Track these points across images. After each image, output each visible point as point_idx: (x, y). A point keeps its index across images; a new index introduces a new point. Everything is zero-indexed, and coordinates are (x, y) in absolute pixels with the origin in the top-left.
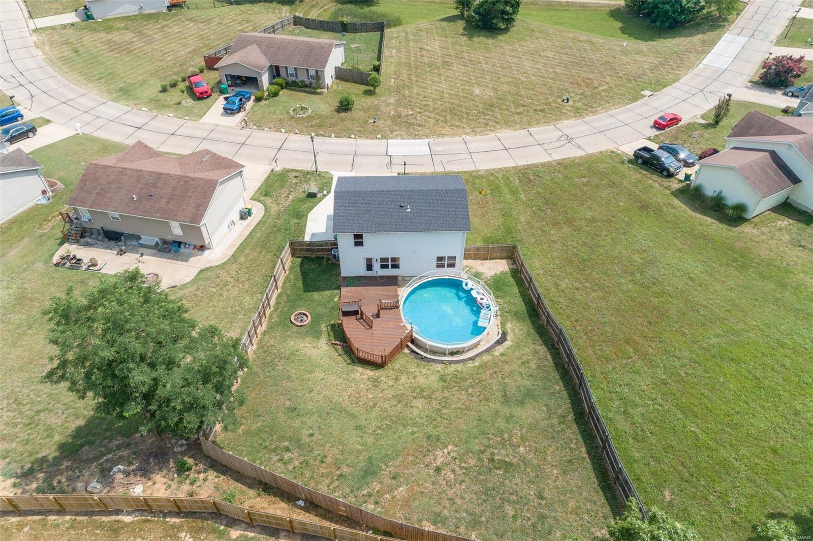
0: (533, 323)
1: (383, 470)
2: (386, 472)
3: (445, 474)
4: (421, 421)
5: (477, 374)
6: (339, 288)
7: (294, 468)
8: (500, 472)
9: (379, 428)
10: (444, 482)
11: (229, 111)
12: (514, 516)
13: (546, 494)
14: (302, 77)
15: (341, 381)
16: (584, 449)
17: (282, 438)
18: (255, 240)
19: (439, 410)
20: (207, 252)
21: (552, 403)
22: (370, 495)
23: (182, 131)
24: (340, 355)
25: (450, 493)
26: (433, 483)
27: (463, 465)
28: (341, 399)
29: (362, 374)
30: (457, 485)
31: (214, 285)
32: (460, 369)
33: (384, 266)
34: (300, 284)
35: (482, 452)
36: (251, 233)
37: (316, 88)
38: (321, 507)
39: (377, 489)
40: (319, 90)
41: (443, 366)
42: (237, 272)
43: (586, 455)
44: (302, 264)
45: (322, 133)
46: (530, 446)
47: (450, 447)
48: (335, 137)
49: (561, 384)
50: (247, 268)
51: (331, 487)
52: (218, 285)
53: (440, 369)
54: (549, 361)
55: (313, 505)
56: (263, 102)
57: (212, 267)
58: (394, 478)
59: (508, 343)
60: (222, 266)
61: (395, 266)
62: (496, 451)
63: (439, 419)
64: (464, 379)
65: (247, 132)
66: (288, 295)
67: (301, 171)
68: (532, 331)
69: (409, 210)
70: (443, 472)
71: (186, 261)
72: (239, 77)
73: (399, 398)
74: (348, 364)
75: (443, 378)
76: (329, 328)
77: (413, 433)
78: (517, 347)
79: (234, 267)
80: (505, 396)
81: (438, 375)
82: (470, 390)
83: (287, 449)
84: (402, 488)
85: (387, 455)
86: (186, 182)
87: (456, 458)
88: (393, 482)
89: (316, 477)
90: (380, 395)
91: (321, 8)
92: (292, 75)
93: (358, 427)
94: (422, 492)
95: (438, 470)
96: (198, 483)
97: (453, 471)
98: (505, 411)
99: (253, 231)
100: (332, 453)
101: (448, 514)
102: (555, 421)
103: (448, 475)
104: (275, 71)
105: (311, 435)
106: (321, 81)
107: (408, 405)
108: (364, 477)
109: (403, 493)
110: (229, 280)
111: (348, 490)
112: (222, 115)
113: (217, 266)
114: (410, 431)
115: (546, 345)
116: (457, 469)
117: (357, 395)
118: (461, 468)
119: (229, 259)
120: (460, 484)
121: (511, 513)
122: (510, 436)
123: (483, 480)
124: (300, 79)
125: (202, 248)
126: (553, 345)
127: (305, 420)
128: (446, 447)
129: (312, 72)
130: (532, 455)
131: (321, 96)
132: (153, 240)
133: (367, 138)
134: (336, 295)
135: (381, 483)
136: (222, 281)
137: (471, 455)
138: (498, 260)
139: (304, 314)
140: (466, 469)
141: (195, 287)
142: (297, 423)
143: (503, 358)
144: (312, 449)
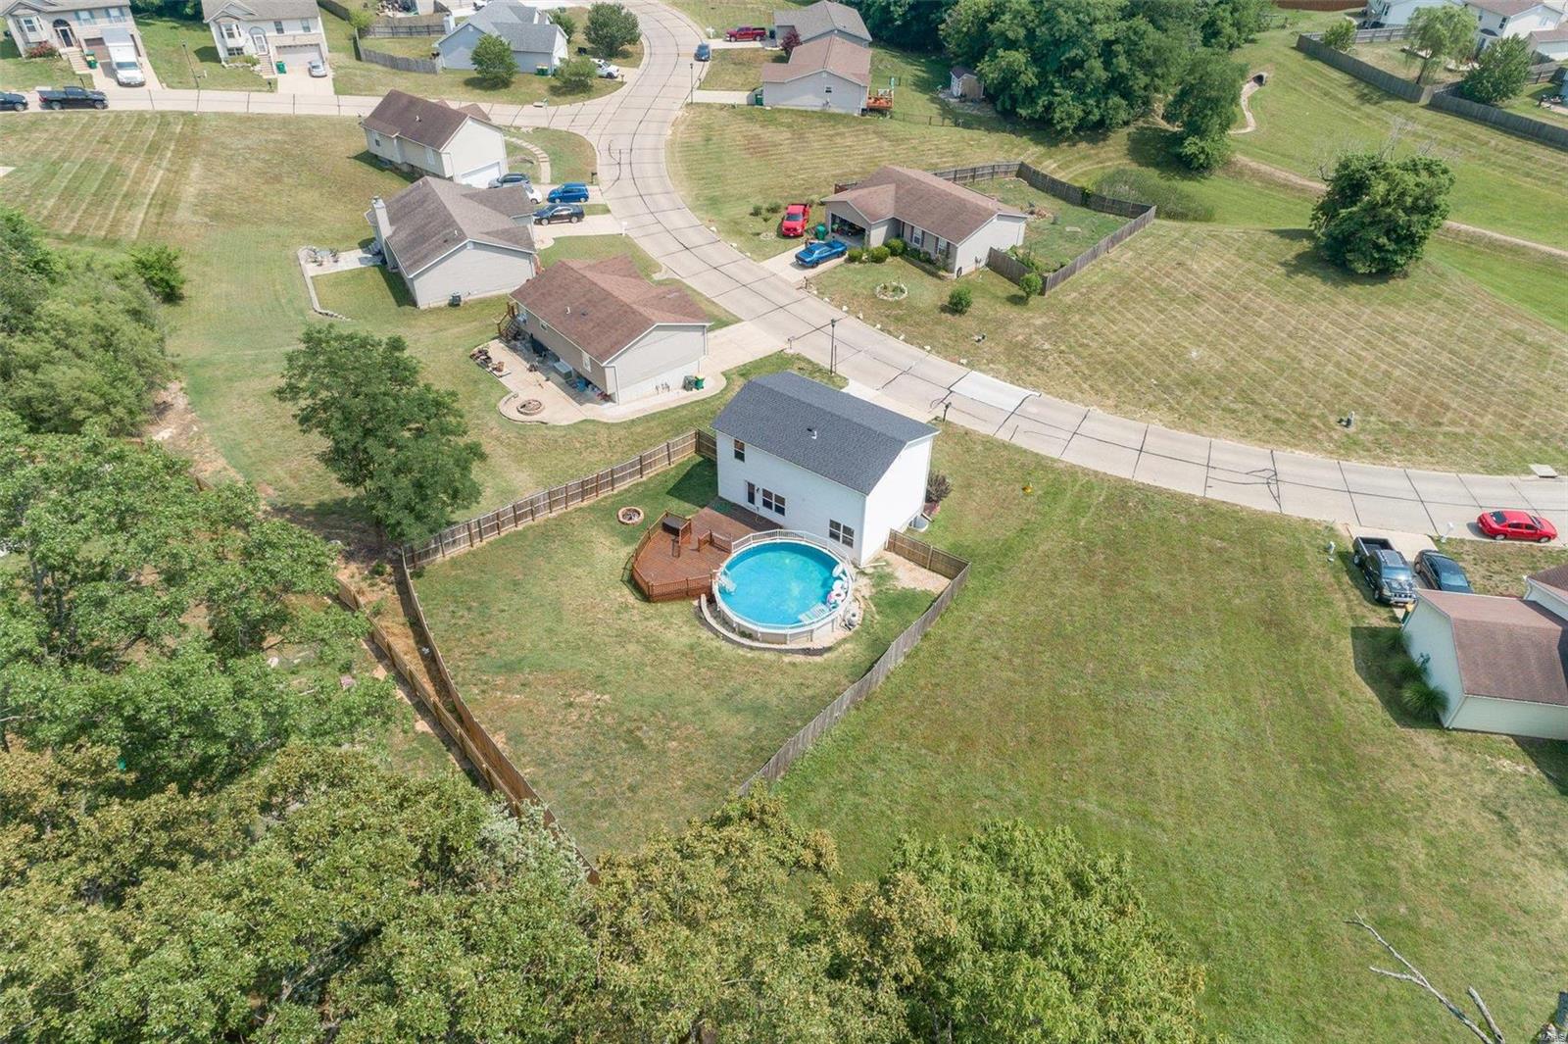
1: (523, 673)
2: (526, 675)
3: (571, 713)
4: (613, 662)
5: (736, 663)
6: (705, 506)
8: (624, 745)
9: (568, 642)
10: (561, 718)
11: (802, 262)
12: (585, 783)
13: (642, 791)
14: (929, 248)
15: (594, 589)
17: (478, 598)
18: (675, 417)
19: (645, 665)
20: (610, 404)
22: (487, 683)
25: (555, 728)
26: (551, 712)
27: (598, 717)
28: (571, 602)
30: (570, 727)
31: (583, 441)
32: (724, 649)
33: (767, 504)
34: (672, 484)
35: (631, 720)
36: (677, 408)
37: (939, 269)
38: (436, 663)
39: (499, 683)
40: (942, 273)
41: (713, 636)
42: (620, 439)
44: (698, 464)
45: (891, 329)
46: (687, 747)
47: (606, 697)
48: (904, 340)
50: (635, 440)
52: (586, 442)
53: (704, 636)
55: (432, 658)
56: (856, 265)
57: (599, 422)
58: (524, 685)
59: (817, 659)
60: (609, 426)
61: (781, 511)
62: (645, 728)
63: (633, 671)
64: (714, 659)
65: (803, 294)
66: (646, 489)
67: (810, 362)
69: (814, 438)
70: (572, 710)
71: (581, 404)
73: (625, 634)
74: (620, 580)
75: (694, 645)
77: (590, 665)
78: (822, 668)
79: (623, 432)
80: (731, 695)
81: (694, 640)
82: (703, 670)
83: (470, 609)
84: (519, 697)
85: (542, 666)
86: (626, 312)
87: (599, 708)
88: (519, 687)
89: (462, 641)
90: (610, 621)
91: (1098, 163)
92: (917, 240)
93: (550, 631)
94: (532, 711)
95: (571, 705)
96: (375, 588)
97: (582, 715)
98: (709, 706)
99: (683, 407)
100: (500, 634)
101: (530, 741)
103: (573, 715)
104: (897, 227)
105: (503, 611)
106: (950, 261)
107: (623, 643)
108: (500, 667)
109: (516, 701)
110: (604, 443)
111: (473, 667)
112: (792, 265)
113: (605, 424)
114: (591, 662)
116: (588, 716)
117: (589, 608)
118: (592, 717)
119: (625, 422)
120: (573, 728)
121: (586, 780)
122: (679, 728)
123: (599, 740)
124: (925, 249)
125: (607, 398)
127: (515, 597)
128: (604, 694)
129: (942, 244)
130: (677, 755)
131: (939, 281)
132: (564, 366)
133: (945, 358)
134: (693, 513)
135: (508, 681)
136: (595, 440)
137: (617, 715)
139: (636, 511)
140: (596, 721)
141: (562, 433)
142: (505, 595)
143: (787, 667)
144: (489, 621)
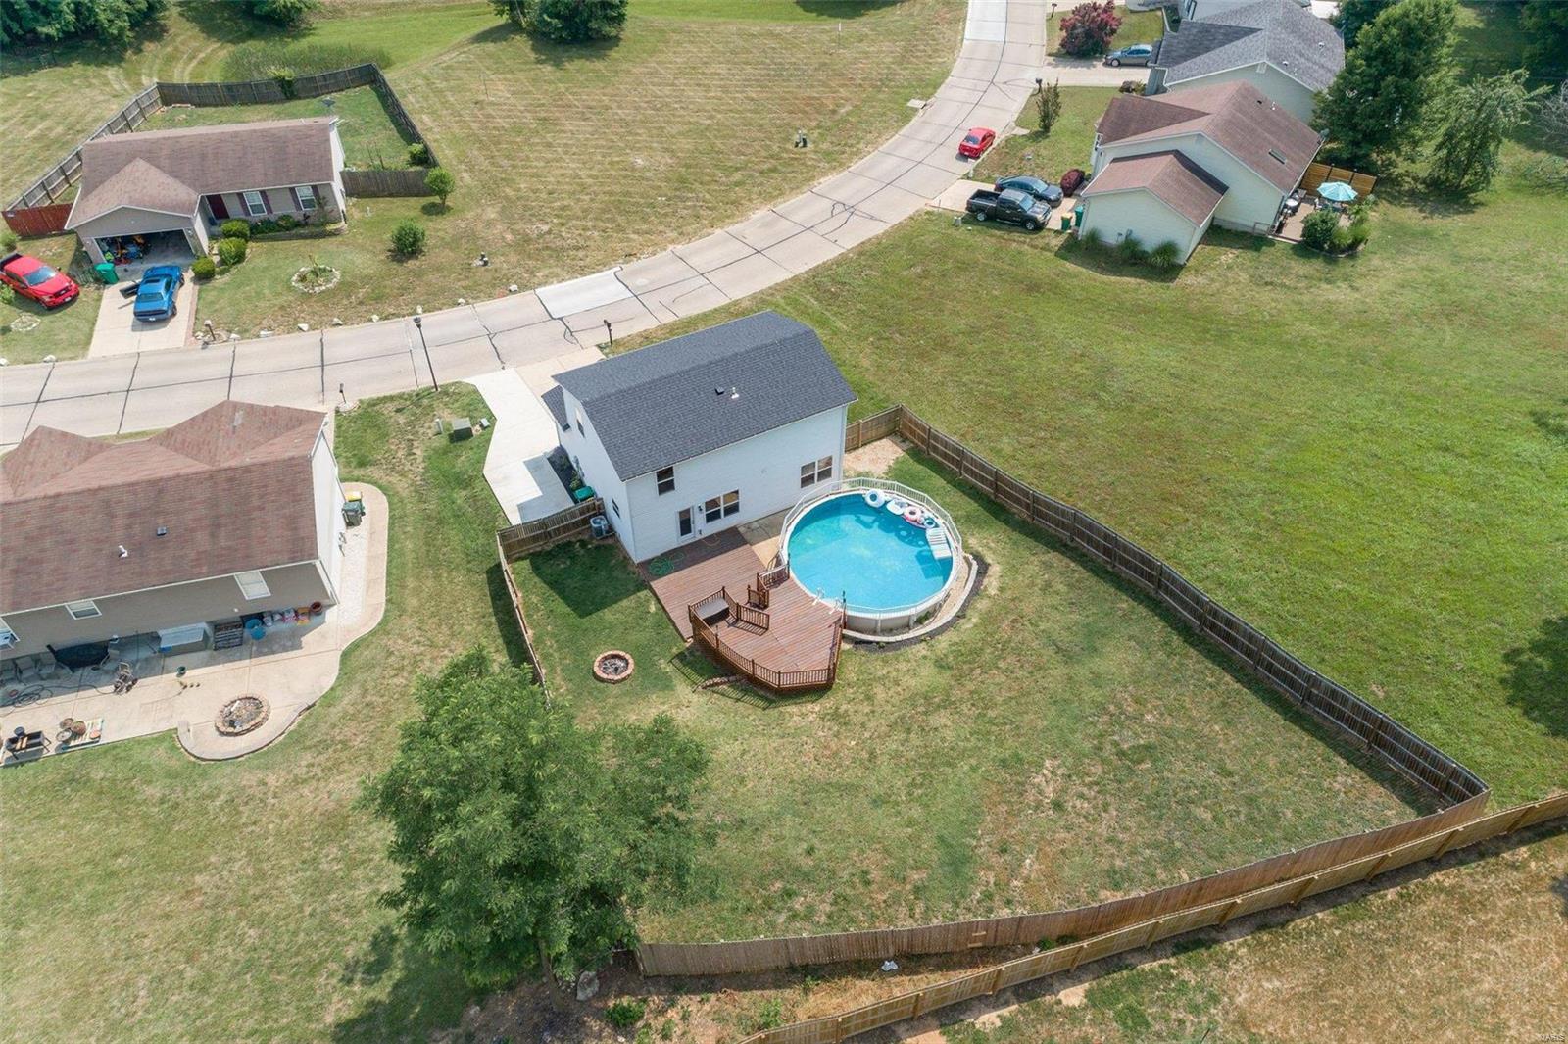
0: (1007, 522)
1: (976, 847)
2: (983, 848)
3: (1074, 807)
4: (969, 745)
5: (991, 635)
6: (643, 585)
7: (830, 916)
8: (1147, 765)
9: (913, 784)
10: (1082, 820)
11: (151, 317)
12: (1215, 818)
13: (1229, 766)
14: (283, 208)
15: (776, 743)
16: (1228, 678)
17: (762, 881)
18: (410, 557)
19: (981, 715)
20: (330, 615)
21: (1135, 630)
22: (989, 896)
23: (54, 388)
24: (738, 700)
25: (1103, 830)
26: (1068, 829)
27: (1087, 780)
28: (805, 770)
29: (803, 715)
30: (1103, 814)
31: (393, 672)
32: (957, 640)
33: (712, 517)
34: (562, 607)
35: (1099, 748)
36: (390, 547)
37: (323, 224)
38: (928, 955)
39: (992, 881)
40: (331, 228)
41: (923, 644)
42: (420, 629)
43: (1237, 686)
44: (536, 568)
45: (391, 310)
46: (1156, 707)
47: (1047, 763)
48: (424, 311)
49: (1124, 597)
50: (433, 615)
51: (917, 916)
52: (402, 669)
53: (924, 652)
54: (1079, 572)
55: (913, 958)
56: (219, 281)
57: (362, 640)
58: (1003, 851)
59: (995, 569)
60: (383, 629)
61: (733, 509)
62: (1116, 738)
63: (994, 728)
64: (978, 652)
65: (219, 350)
66: (553, 636)
67: (400, 396)
68: (1016, 536)
69: (736, 396)
70: (1069, 806)
71: (297, 646)
72: (127, 240)
73: (901, 724)
74: (764, 709)
75: (941, 664)
76: (676, 661)
77: (973, 769)
78: (1013, 569)
79: (407, 622)
80: (1059, 650)
81: (929, 663)
82: (1002, 664)
83: (789, 894)
84: (1028, 861)
85: (964, 822)
87: (1070, 776)
88: (1008, 857)
89: (879, 913)
90: (867, 735)
92: (257, 208)
93: (877, 802)
94: (1063, 851)
95: (1058, 805)
96: (678, 1031)
97: (1081, 796)
98: (1081, 672)
99: (392, 541)
100: (872, 861)
101: (1125, 864)
102: (1161, 655)
103: (1079, 806)
104: (215, 209)
105: (810, 851)
106: (328, 208)
107: (927, 729)
108: (957, 873)
109: (1036, 866)
110: (415, 649)
111: (948, 906)
112: (134, 329)
113: (373, 633)
114: (966, 767)
115: (1055, 549)
116: (1085, 790)
117: (827, 752)
118: (1090, 786)
119: (386, 611)
120: (1106, 811)
121: (1208, 816)
122: (1119, 706)
123: (1133, 789)
124: (278, 212)
125: (317, 609)
126: (1066, 545)
127: (775, 831)
128: (1041, 766)
129: (305, 192)
130: (1169, 721)
131: (340, 239)
132: (195, 631)
133: (490, 297)
134: (648, 601)
135: (990, 868)
136: (403, 658)
137: (1086, 760)
138: (875, 444)
139: (614, 656)
140: (1097, 784)
141: (356, 690)
142: (766, 844)
143: (1008, 594)
144: (833, 872)
